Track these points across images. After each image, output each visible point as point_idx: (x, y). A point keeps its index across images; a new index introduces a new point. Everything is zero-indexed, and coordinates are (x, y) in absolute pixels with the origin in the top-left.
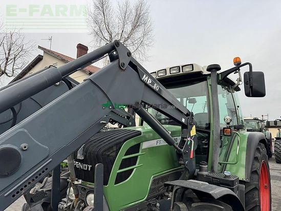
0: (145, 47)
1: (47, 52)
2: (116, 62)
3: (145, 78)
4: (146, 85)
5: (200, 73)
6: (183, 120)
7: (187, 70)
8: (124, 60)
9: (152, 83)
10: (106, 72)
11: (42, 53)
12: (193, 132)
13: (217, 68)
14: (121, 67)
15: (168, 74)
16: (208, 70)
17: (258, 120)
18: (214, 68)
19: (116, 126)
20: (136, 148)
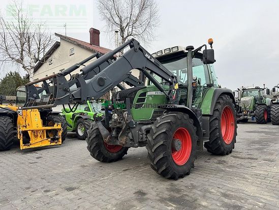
0: (152, 27)
1: (64, 38)
2: (133, 48)
3: (147, 55)
4: (147, 59)
5: (182, 52)
6: (170, 80)
7: (175, 50)
8: (136, 47)
9: (151, 58)
10: (128, 53)
11: (58, 39)
12: (176, 87)
13: (192, 48)
14: (135, 50)
15: (164, 54)
16: (187, 49)
17: (259, 88)
18: (190, 48)
19: (133, 87)
20: (144, 94)
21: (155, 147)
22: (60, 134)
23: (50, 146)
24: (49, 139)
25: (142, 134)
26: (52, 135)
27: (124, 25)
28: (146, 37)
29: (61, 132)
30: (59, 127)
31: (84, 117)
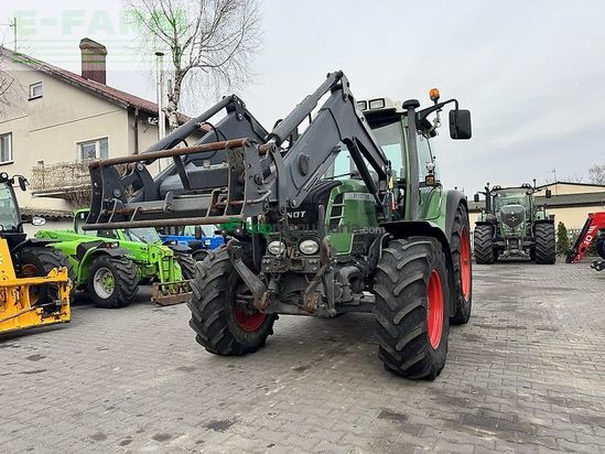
3: (358, 111)
4: (359, 119)
5: (393, 111)
6: (383, 168)
7: (377, 106)
12: (391, 184)
13: (415, 104)
16: (404, 107)
18: (411, 105)
20: (340, 198)
21: (403, 314)
22: (65, 295)
23: (42, 326)
24: (39, 310)
25: (342, 287)
26: (44, 297)
27: (181, 42)
28: (231, 72)
29: (68, 289)
30: (64, 277)
31: (113, 253)
